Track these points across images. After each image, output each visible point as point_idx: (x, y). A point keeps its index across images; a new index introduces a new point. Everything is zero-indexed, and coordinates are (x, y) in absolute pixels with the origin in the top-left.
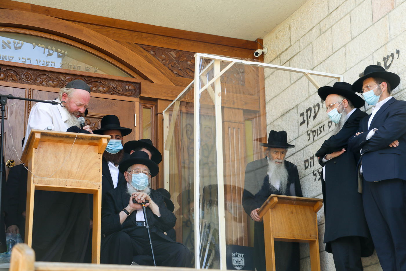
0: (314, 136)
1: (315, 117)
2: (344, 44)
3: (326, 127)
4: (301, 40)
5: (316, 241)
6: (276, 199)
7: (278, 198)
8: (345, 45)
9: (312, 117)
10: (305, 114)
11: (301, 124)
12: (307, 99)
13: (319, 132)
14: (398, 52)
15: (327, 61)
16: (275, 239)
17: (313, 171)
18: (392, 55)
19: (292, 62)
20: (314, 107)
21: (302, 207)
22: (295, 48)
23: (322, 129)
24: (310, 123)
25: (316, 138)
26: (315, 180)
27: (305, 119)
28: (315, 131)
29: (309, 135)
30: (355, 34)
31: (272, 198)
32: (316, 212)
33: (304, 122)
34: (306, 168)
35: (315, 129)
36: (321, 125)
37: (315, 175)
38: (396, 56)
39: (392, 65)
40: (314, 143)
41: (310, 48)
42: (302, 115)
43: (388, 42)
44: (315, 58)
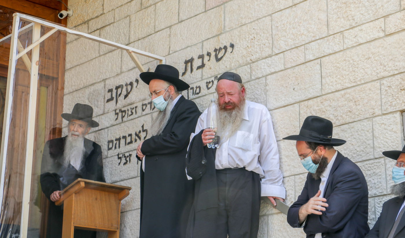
0: (123, 117)
1: (126, 96)
2: (169, 25)
3: (139, 110)
4: (117, 10)
5: (116, 231)
6: (83, 184)
7: (86, 183)
8: (170, 27)
9: (122, 96)
10: (114, 91)
11: (108, 101)
12: (118, 75)
13: (130, 113)
14: (232, 46)
15: (147, 39)
16: (75, 227)
17: (117, 154)
18: (225, 48)
19: (103, 32)
20: (126, 85)
21: (107, 193)
22: (109, 18)
23: (134, 111)
24: (119, 102)
25: (125, 119)
26: (119, 164)
27: (114, 95)
28: (125, 111)
29: (117, 114)
30: (183, 17)
31: (79, 182)
32: (120, 200)
33: (112, 99)
34: (109, 149)
35: (125, 109)
36: (134, 106)
37: (120, 158)
38: (229, 49)
39: (224, 58)
40: (123, 124)
41: (127, 21)
42: (110, 91)
43: (221, 34)
44: (132, 33)
